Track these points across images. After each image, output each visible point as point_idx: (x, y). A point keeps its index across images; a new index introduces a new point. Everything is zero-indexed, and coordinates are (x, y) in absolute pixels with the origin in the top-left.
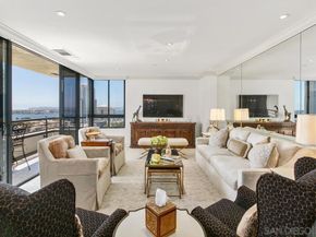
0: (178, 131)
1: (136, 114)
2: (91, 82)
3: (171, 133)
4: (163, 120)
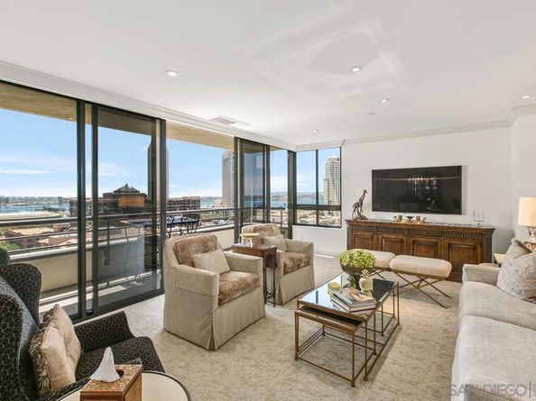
0: (444, 242)
1: (359, 205)
2: (292, 155)
3: (428, 246)
4: (410, 218)
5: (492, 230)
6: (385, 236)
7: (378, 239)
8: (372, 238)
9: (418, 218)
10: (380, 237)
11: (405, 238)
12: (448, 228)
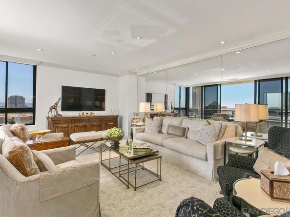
0: (103, 124)
4: (87, 113)
5: (117, 116)
6: (76, 124)
7: (72, 127)
8: (68, 127)
9: (92, 113)
10: (74, 125)
11: (87, 124)
12: (106, 116)
